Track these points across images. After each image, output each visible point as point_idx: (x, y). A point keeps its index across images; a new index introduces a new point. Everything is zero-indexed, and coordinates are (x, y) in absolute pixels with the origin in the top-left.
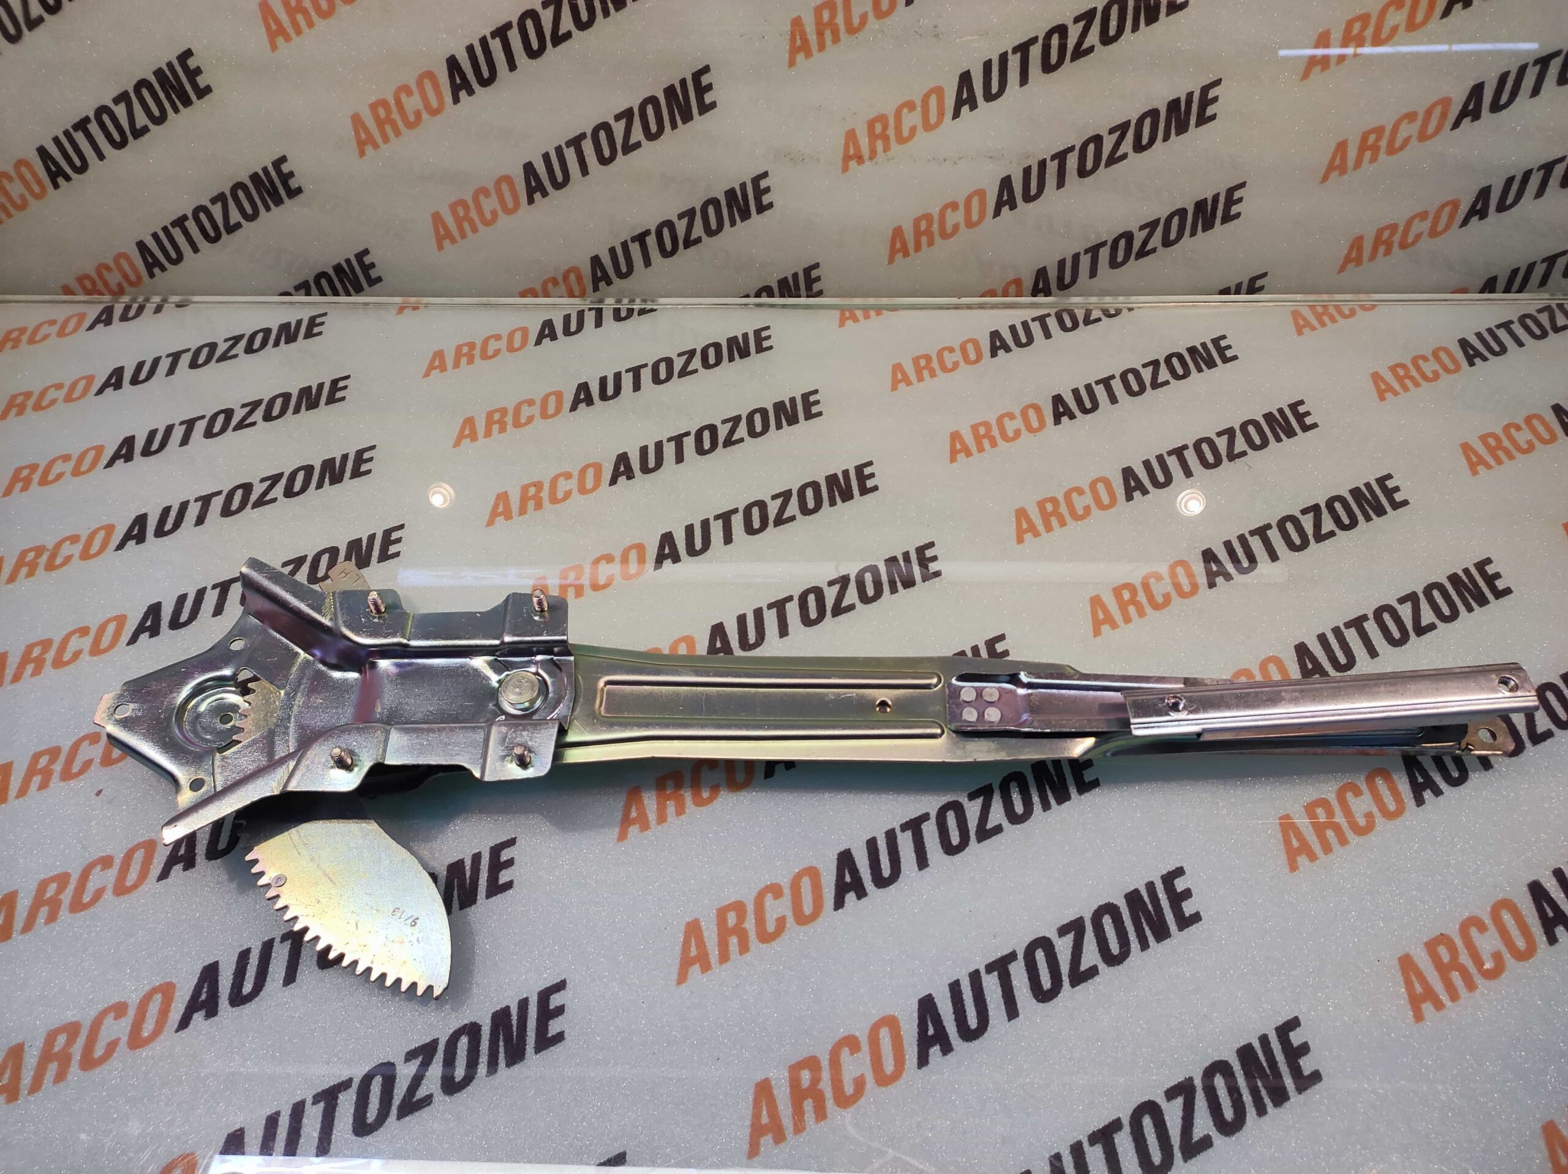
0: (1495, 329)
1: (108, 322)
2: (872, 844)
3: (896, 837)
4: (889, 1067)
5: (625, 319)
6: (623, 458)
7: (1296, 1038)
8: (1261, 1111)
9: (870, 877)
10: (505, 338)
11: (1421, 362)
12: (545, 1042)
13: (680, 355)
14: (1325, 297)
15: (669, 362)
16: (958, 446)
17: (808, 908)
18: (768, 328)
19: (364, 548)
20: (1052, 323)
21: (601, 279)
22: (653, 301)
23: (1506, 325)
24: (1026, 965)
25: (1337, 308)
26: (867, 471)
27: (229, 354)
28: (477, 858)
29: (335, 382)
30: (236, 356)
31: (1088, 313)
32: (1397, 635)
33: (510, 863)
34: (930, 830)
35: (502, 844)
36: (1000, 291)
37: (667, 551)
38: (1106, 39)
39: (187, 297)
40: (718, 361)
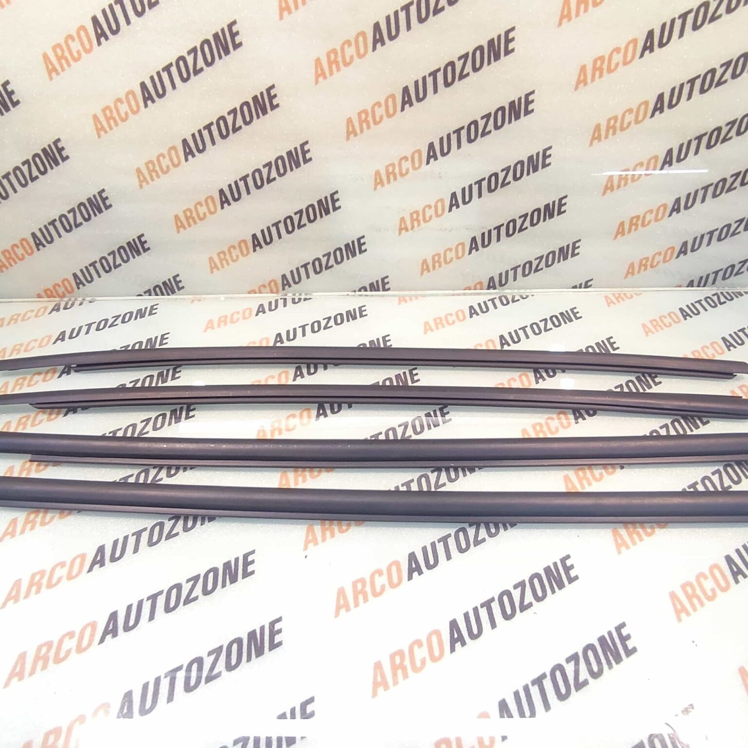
0: (695, 304)
1: (58, 310)
2: (424, 549)
3: (436, 546)
4: (437, 653)
5: (297, 303)
8: (610, 666)
9: (424, 565)
10: (241, 313)
11: (663, 318)
12: (273, 646)
13: (324, 319)
14: (619, 289)
15: (319, 322)
17: (395, 580)
18: (365, 306)
19: (178, 413)
20: (497, 302)
21: (286, 285)
22: (310, 294)
23: (699, 302)
24: (499, 603)
25: (625, 294)
26: (413, 372)
27: (114, 324)
28: (237, 560)
29: (163, 336)
30: (117, 325)
31: (513, 297)
33: (253, 562)
34: (451, 542)
35: (248, 553)
36: (472, 288)
37: (321, 412)
38: (516, 179)
39: (94, 298)
40: (342, 322)
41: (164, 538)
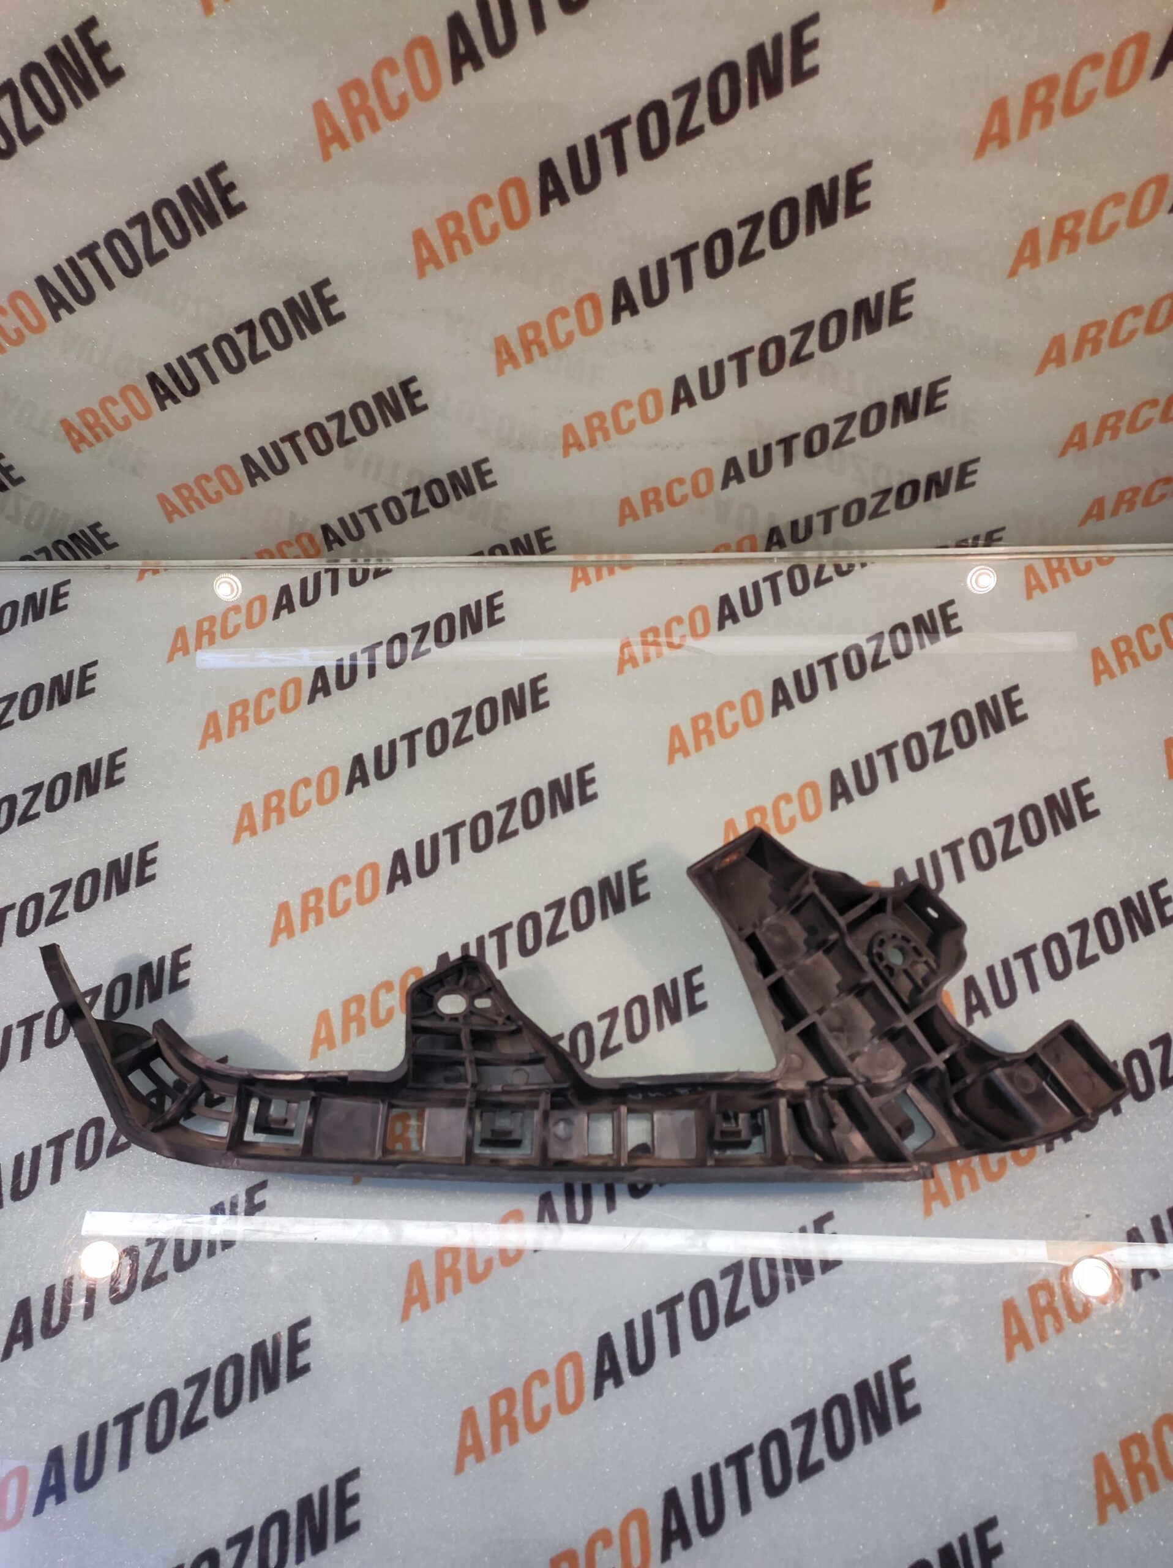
2: (569, 1187)
5: (360, 582)
6: (358, 760)
7: (905, 1375)
8: (867, 1439)
10: (244, 611)
11: (1146, 633)
13: (413, 630)
14: (1063, 548)
15: (402, 638)
16: (677, 745)
18: (500, 593)
19: (123, 870)
20: (783, 583)
21: (333, 542)
22: (388, 560)
24: (690, 1305)
25: (1073, 561)
26: (588, 775)
28: (234, 1200)
29: (84, 669)
31: (821, 569)
32: (1060, 967)
33: (262, 1205)
35: (255, 1186)
36: (734, 546)
37: (399, 872)
38: (825, 346)
40: (451, 639)
41: (104, 1153)
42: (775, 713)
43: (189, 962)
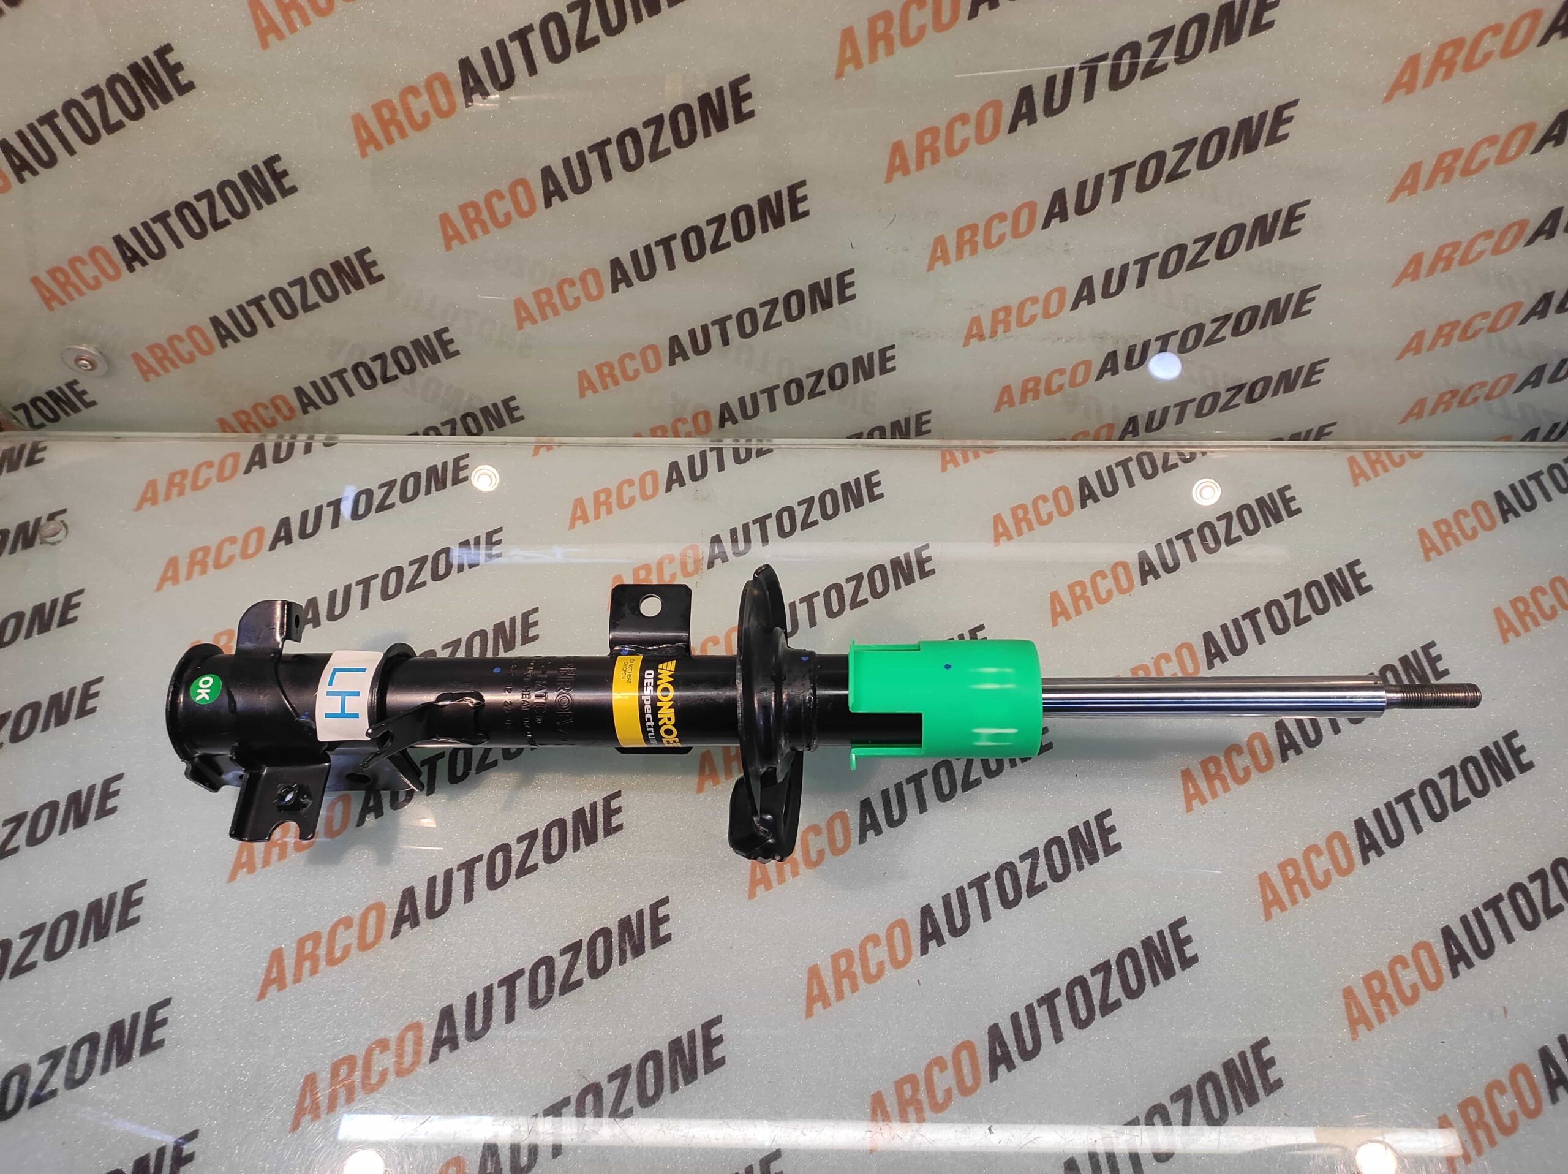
0: (1527, 481)
1: (263, 464)
3: (1034, 1012)
5: (744, 460)
9: (1017, 1052)
10: (637, 482)
11: (1461, 517)
13: (800, 503)
14: (1378, 442)
15: (790, 510)
16: (1059, 609)
17: (969, 1081)
18: (876, 473)
20: (1134, 468)
21: (727, 420)
22: (769, 441)
23: (1536, 476)
25: (1389, 454)
26: (980, 635)
27: (386, 504)
28: (692, 1035)
29: (490, 534)
30: (392, 505)
31: (1166, 457)
33: (719, 1040)
34: (1061, 1003)
35: (710, 1021)
36: (1092, 433)
39: (333, 435)
40: (836, 512)
41: (557, 989)
42: (1144, 582)
43: (620, 808)
